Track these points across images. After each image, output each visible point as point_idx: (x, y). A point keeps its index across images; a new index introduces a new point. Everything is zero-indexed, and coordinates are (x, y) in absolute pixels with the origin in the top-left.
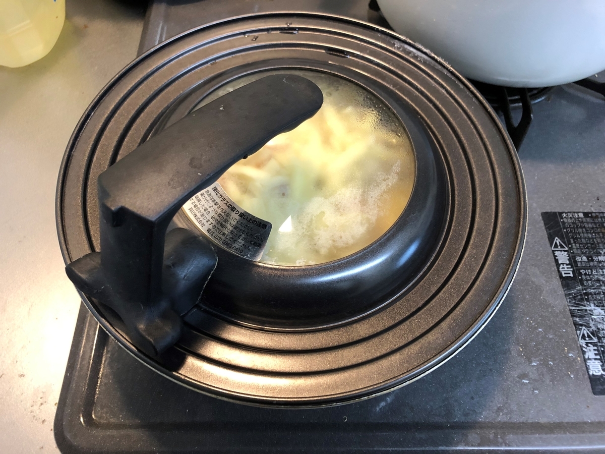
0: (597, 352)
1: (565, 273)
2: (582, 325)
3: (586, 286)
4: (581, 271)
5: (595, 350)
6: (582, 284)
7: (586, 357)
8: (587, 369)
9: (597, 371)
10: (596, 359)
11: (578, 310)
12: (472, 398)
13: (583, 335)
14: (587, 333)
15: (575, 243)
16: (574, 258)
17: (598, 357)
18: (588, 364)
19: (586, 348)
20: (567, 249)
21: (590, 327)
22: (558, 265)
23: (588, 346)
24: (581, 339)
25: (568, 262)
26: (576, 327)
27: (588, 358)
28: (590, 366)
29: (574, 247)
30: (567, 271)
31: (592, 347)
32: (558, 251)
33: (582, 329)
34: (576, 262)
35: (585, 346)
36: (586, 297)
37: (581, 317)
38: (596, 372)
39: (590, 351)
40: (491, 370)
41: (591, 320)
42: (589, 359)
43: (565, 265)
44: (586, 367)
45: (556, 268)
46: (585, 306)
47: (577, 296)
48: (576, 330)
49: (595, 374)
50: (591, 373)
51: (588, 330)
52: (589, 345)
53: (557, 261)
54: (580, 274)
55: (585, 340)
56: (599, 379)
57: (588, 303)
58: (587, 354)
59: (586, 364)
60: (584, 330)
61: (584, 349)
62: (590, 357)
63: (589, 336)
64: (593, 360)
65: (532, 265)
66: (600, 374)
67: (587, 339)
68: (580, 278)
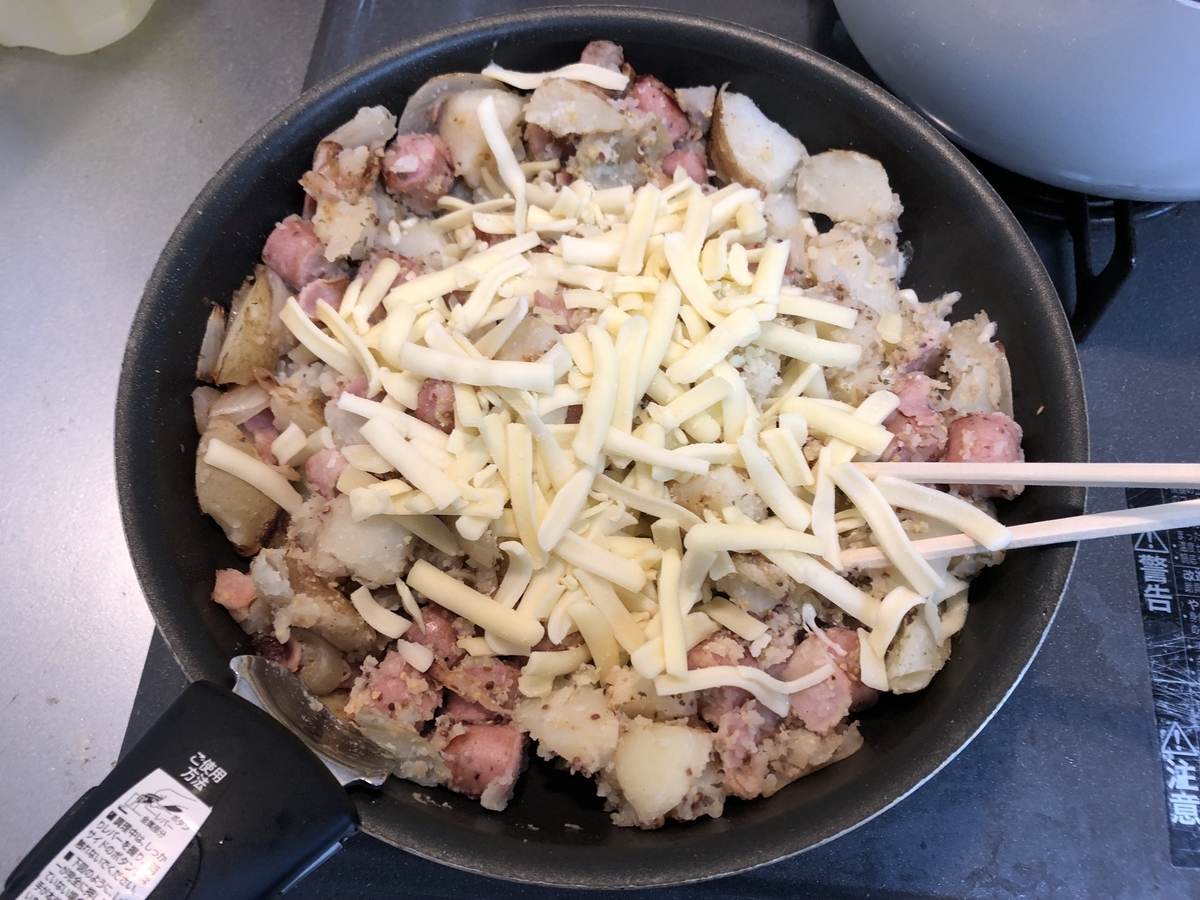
0: (1193, 778)
1: (1155, 604)
2: (1172, 718)
3: (1194, 635)
4: (1190, 602)
5: (1190, 772)
6: (1187, 631)
7: (1171, 786)
8: (1169, 810)
9: (1187, 817)
10: (1189, 792)
11: (1171, 685)
12: (923, 846)
13: (1172, 740)
14: (1181, 736)
15: (1186, 540)
16: (1179, 572)
17: (1196, 788)
18: (1172, 800)
19: (1172, 767)
20: (1167, 552)
21: (1189, 724)
22: (1142, 584)
23: (1177, 762)
24: (1166, 748)
25: (1164, 581)
26: (1159, 721)
27: (1175, 788)
28: (1175, 805)
29: (1183, 549)
30: (1159, 599)
31: (1185, 767)
32: (1146, 553)
33: (1171, 725)
34: (1181, 581)
35: (1172, 763)
36: (1191, 660)
37: (1174, 700)
38: (1185, 819)
39: (1181, 773)
40: (969, 792)
41: (1192, 710)
42: (1176, 790)
43: (1157, 586)
44: (1167, 807)
45: (1136, 589)
46: (1185, 678)
47: (1173, 656)
48: (1159, 728)
49: (1182, 822)
50: (1174, 820)
51: (1184, 730)
52: (1181, 761)
53: (1140, 574)
54: (1187, 609)
55: (1174, 749)
56: (1189, 835)
57: (1193, 673)
58: (1173, 779)
59: (1167, 801)
60: (1176, 728)
61: (1169, 769)
62: (1178, 787)
63: (1183, 743)
64: (1184, 795)
65: (1088, 580)
66: (1192, 823)
67: (1179, 748)
68: (1185, 616)
